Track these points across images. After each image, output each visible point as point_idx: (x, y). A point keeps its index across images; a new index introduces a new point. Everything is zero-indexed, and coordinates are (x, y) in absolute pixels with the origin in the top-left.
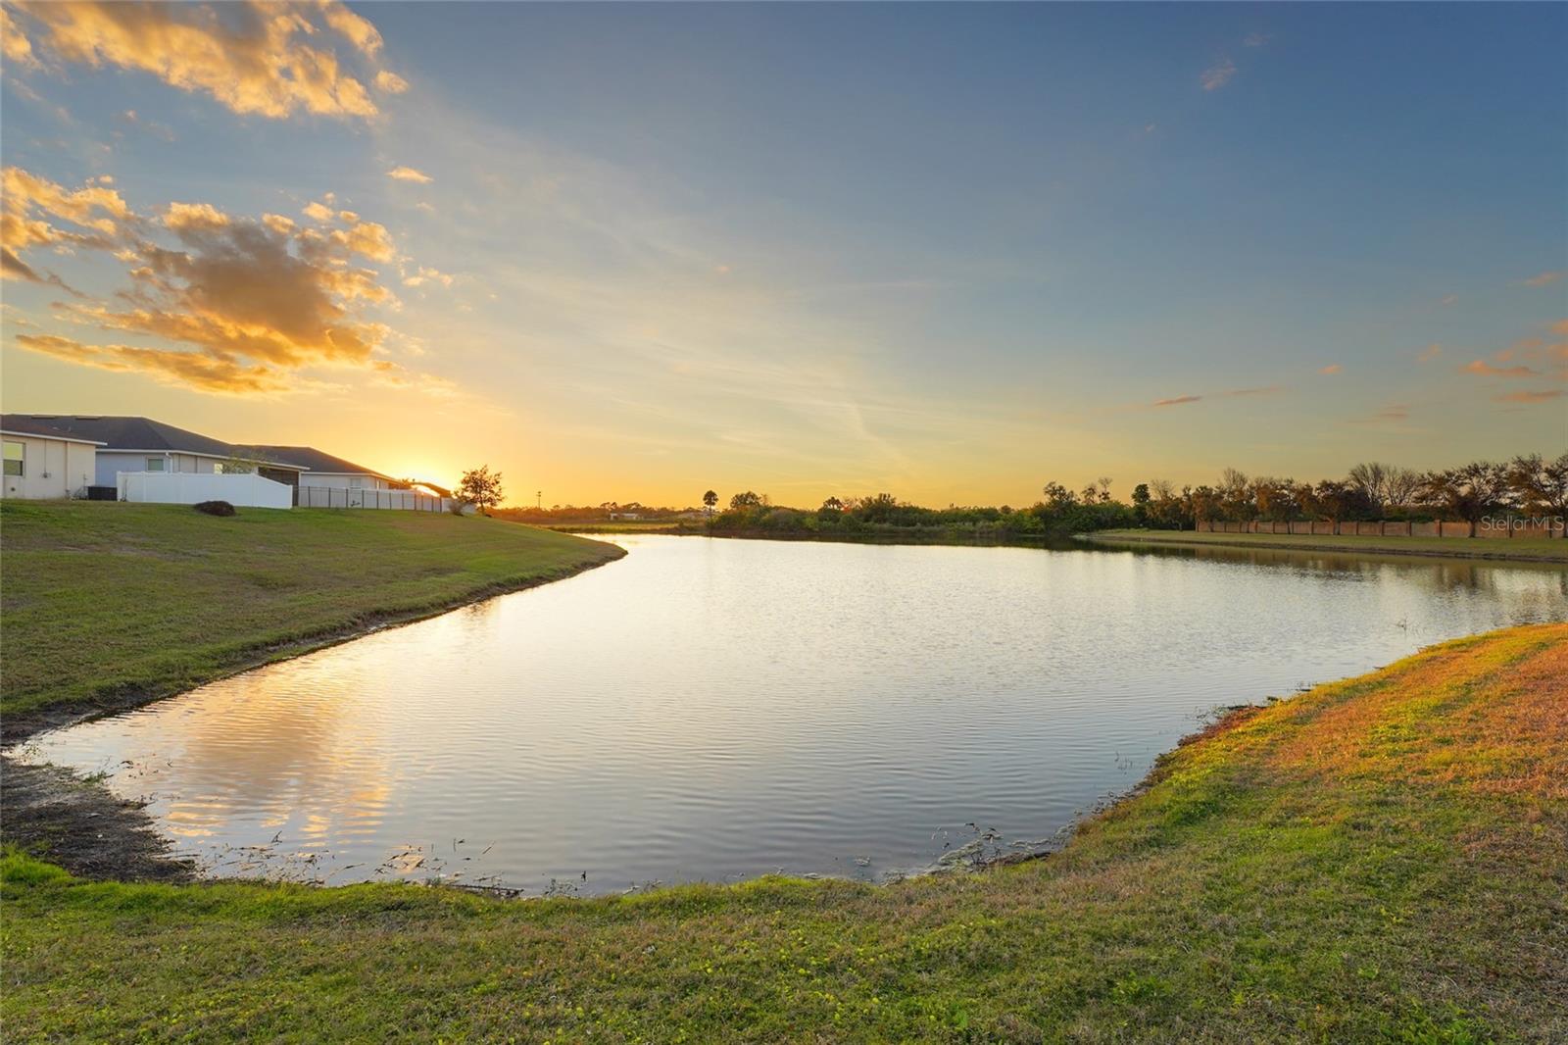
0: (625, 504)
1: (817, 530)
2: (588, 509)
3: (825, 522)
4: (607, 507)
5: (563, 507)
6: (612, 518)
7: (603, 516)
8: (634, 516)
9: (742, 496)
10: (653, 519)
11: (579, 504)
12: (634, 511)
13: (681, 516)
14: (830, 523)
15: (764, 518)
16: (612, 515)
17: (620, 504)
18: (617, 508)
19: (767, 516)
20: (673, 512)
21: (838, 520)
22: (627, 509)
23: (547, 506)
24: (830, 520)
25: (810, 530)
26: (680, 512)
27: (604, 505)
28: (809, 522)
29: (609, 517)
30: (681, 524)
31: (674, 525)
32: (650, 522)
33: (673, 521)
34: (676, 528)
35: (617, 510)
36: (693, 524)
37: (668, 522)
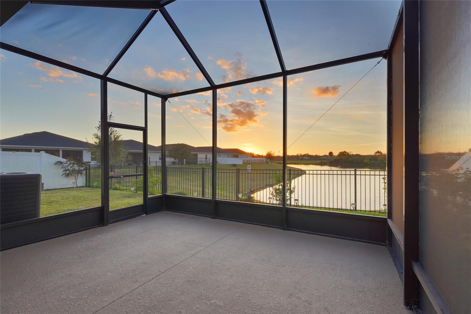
0: (304, 154)
1: (369, 163)
2: (293, 156)
3: (372, 161)
4: (298, 155)
6: (300, 159)
7: (297, 158)
8: (307, 158)
10: (313, 159)
12: (307, 156)
13: (322, 158)
16: (300, 157)
17: (303, 154)
18: (301, 155)
19: (350, 159)
20: (320, 156)
21: (377, 160)
22: (305, 155)
24: (374, 160)
25: (366, 164)
26: (322, 156)
27: (297, 154)
28: (366, 161)
29: (299, 158)
30: (322, 162)
31: (319, 162)
32: (312, 160)
33: (320, 160)
34: (320, 163)
35: (301, 156)
36: (325, 161)
37: (317, 160)
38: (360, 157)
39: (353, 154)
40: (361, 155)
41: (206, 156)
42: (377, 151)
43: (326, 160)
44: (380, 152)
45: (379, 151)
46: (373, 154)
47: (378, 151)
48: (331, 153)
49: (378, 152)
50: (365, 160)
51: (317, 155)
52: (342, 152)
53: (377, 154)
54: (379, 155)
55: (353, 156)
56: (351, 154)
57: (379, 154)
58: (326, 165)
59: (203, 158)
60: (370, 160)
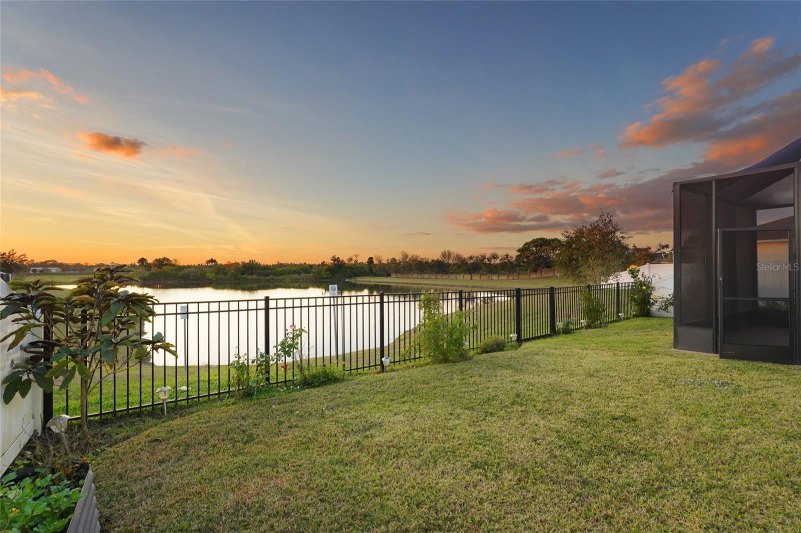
12: (51, 265)
24: (221, 274)
25: (211, 280)
28: (209, 275)
42: (210, 259)
44: (215, 261)
45: (214, 259)
47: (212, 259)
49: (212, 261)
52: (160, 259)
57: (213, 264)
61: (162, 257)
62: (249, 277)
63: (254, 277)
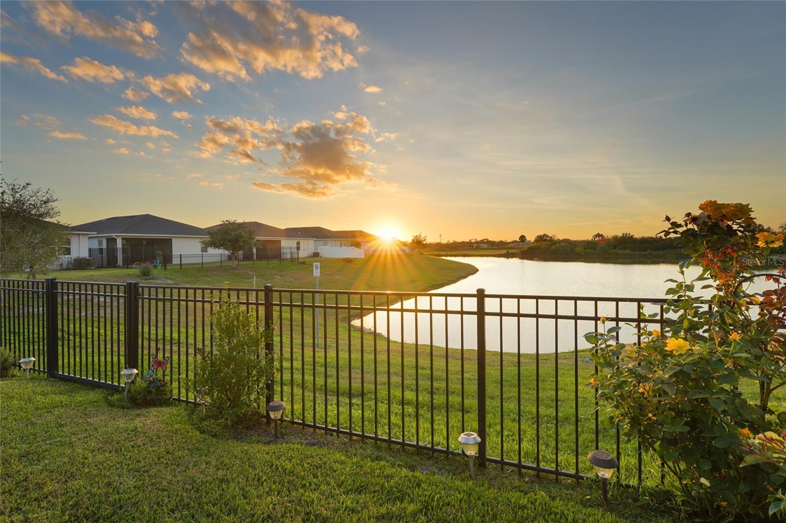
0: (481, 239)
1: (583, 254)
2: (463, 243)
3: (588, 250)
4: (472, 241)
5: (451, 242)
6: (475, 247)
7: (470, 246)
8: (485, 246)
9: (540, 236)
10: (496, 247)
11: (459, 240)
12: (485, 243)
13: (510, 245)
14: (591, 250)
15: (552, 248)
16: (475, 245)
17: (479, 240)
19: (554, 247)
20: (506, 243)
21: (596, 248)
22: (482, 242)
23: (444, 241)
24: (591, 248)
25: (579, 254)
26: (510, 243)
29: (473, 246)
30: (508, 252)
31: (504, 252)
32: (494, 249)
33: (505, 249)
34: (505, 254)
35: (477, 242)
36: (514, 251)
37: (502, 249)
38: (569, 244)
39: (558, 239)
40: (571, 241)
41: (298, 243)
43: (515, 249)
44: (602, 236)
45: (600, 234)
46: (590, 238)
48: (523, 238)
49: (598, 235)
50: (577, 249)
51: (501, 242)
53: (597, 239)
54: (599, 240)
55: (559, 241)
56: (556, 239)
57: (600, 238)
58: (515, 257)
59: (294, 248)
60: (585, 249)
61: (543, 234)
62: (621, 251)
63: (627, 251)
